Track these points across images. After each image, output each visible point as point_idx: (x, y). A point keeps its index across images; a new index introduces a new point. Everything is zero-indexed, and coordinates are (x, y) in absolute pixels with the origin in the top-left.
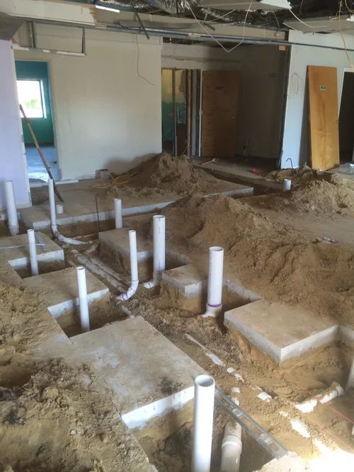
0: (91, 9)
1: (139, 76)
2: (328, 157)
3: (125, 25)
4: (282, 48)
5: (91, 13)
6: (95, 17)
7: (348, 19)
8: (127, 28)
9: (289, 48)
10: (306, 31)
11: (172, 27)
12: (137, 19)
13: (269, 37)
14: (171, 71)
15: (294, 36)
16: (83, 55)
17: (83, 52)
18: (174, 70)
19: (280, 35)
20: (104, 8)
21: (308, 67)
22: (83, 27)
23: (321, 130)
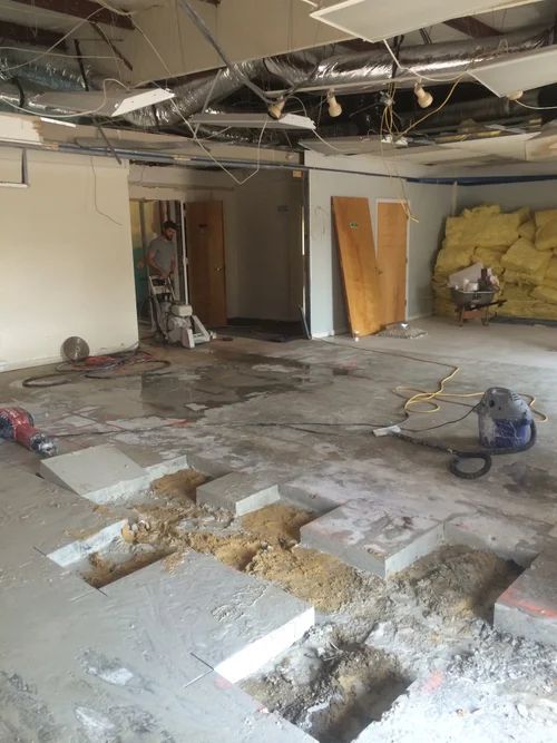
0: (34, 122)
1: (97, 210)
2: (370, 316)
3: (84, 144)
4: (297, 174)
5: (35, 128)
6: (41, 134)
7: (383, 141)
8: (87, 149)
9: (306, 175)
10: (328, 153)
11: (151, 146)
12: (100, 136)
13: (280, 160)
14: (137, 203)
15: (311, 158)
16: (25, 186)
17: (23, 182)
18: (142, 202)
19: (293, 157)
20: (52, 121)
21: (332, 198)
22: (24, 147)
23: (357, 280)
